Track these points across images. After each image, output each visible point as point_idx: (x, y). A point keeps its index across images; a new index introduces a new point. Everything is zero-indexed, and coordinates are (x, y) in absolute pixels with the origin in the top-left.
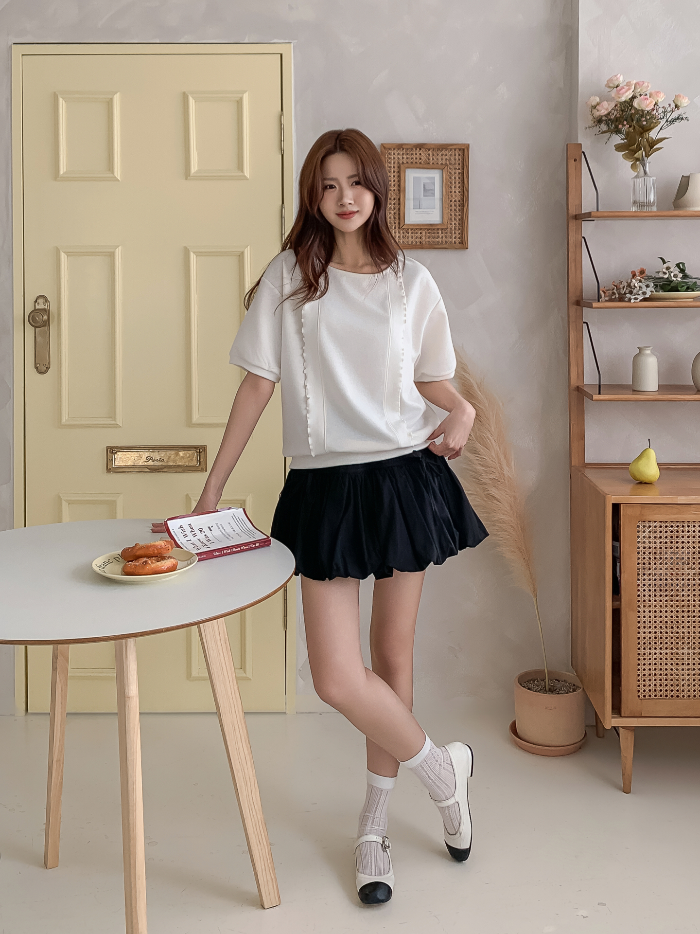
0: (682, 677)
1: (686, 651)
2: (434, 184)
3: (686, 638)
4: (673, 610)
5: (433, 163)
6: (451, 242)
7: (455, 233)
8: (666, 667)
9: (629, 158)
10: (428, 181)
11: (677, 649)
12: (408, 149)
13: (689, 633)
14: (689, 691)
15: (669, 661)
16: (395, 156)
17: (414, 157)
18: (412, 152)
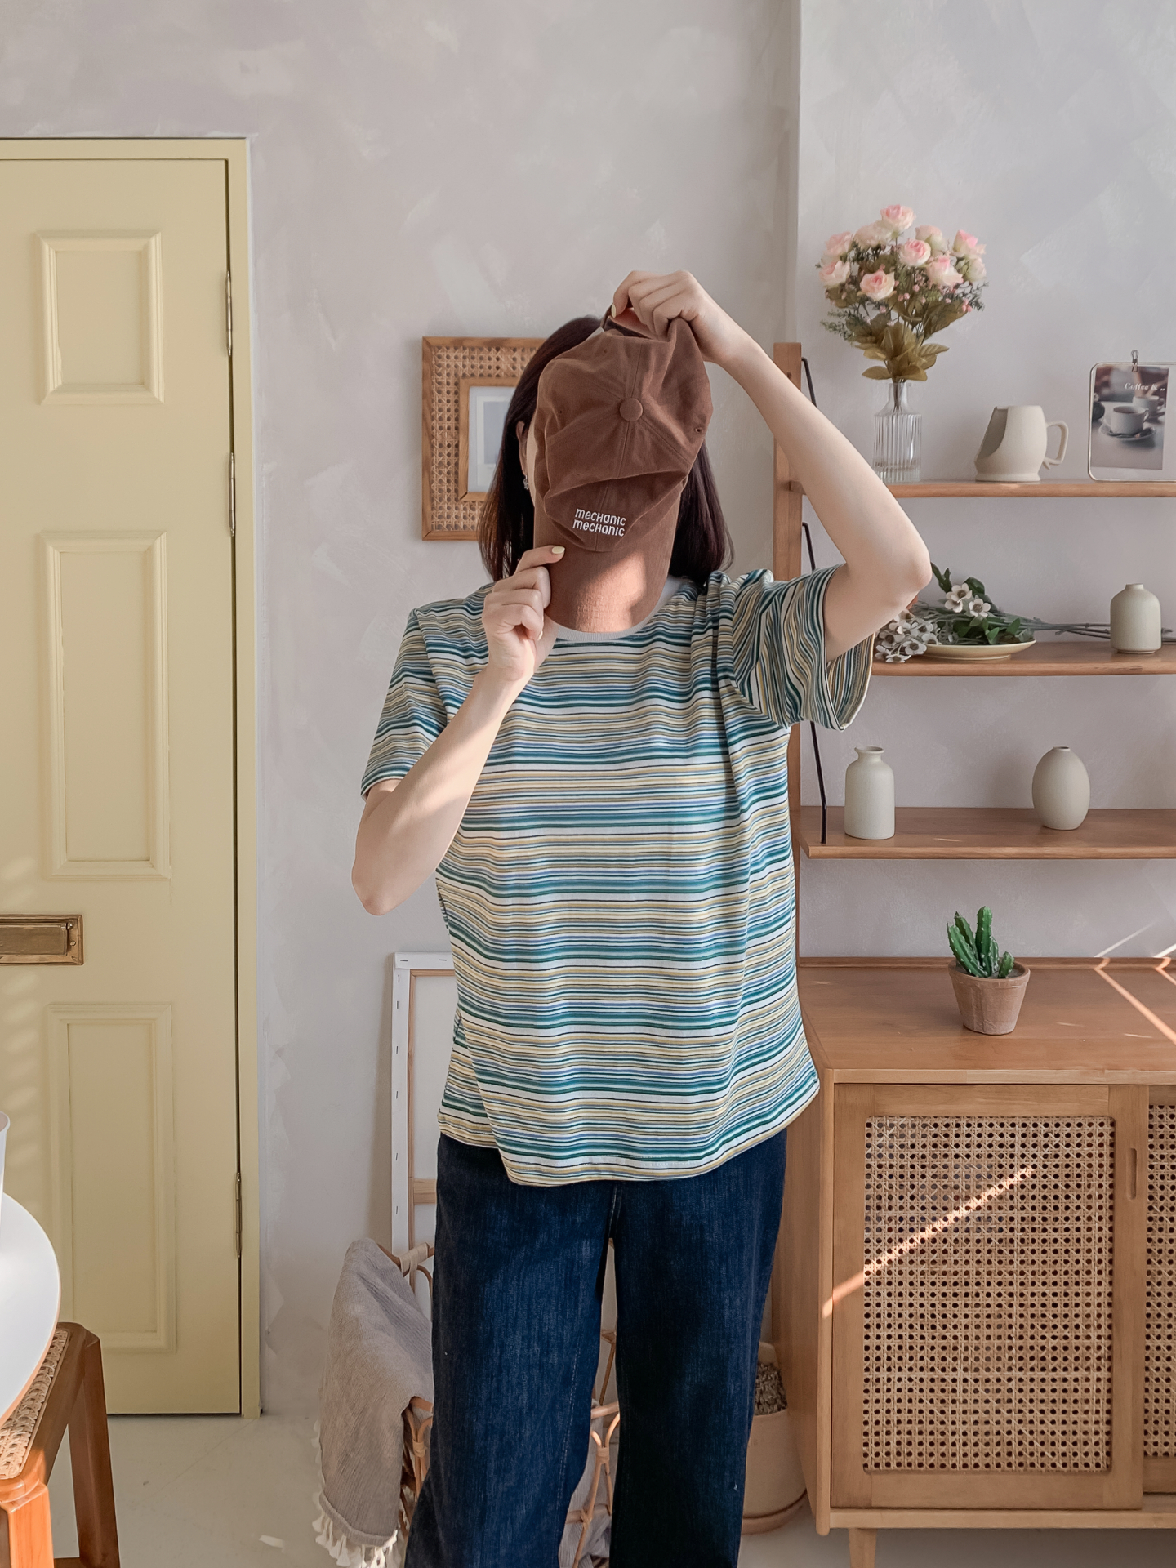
0: (951, 1428)
1: (960, 1374)
3: (961, 1349)
4: (936, 1292)
8: (921, 1406)
11: (943, 1370)
12: (473, 349)
13: (966, 1338)
14: (965, 1455)
15: (927, 1396)
16: (449, 362)
17: (486, 364)
18: (481, 355)
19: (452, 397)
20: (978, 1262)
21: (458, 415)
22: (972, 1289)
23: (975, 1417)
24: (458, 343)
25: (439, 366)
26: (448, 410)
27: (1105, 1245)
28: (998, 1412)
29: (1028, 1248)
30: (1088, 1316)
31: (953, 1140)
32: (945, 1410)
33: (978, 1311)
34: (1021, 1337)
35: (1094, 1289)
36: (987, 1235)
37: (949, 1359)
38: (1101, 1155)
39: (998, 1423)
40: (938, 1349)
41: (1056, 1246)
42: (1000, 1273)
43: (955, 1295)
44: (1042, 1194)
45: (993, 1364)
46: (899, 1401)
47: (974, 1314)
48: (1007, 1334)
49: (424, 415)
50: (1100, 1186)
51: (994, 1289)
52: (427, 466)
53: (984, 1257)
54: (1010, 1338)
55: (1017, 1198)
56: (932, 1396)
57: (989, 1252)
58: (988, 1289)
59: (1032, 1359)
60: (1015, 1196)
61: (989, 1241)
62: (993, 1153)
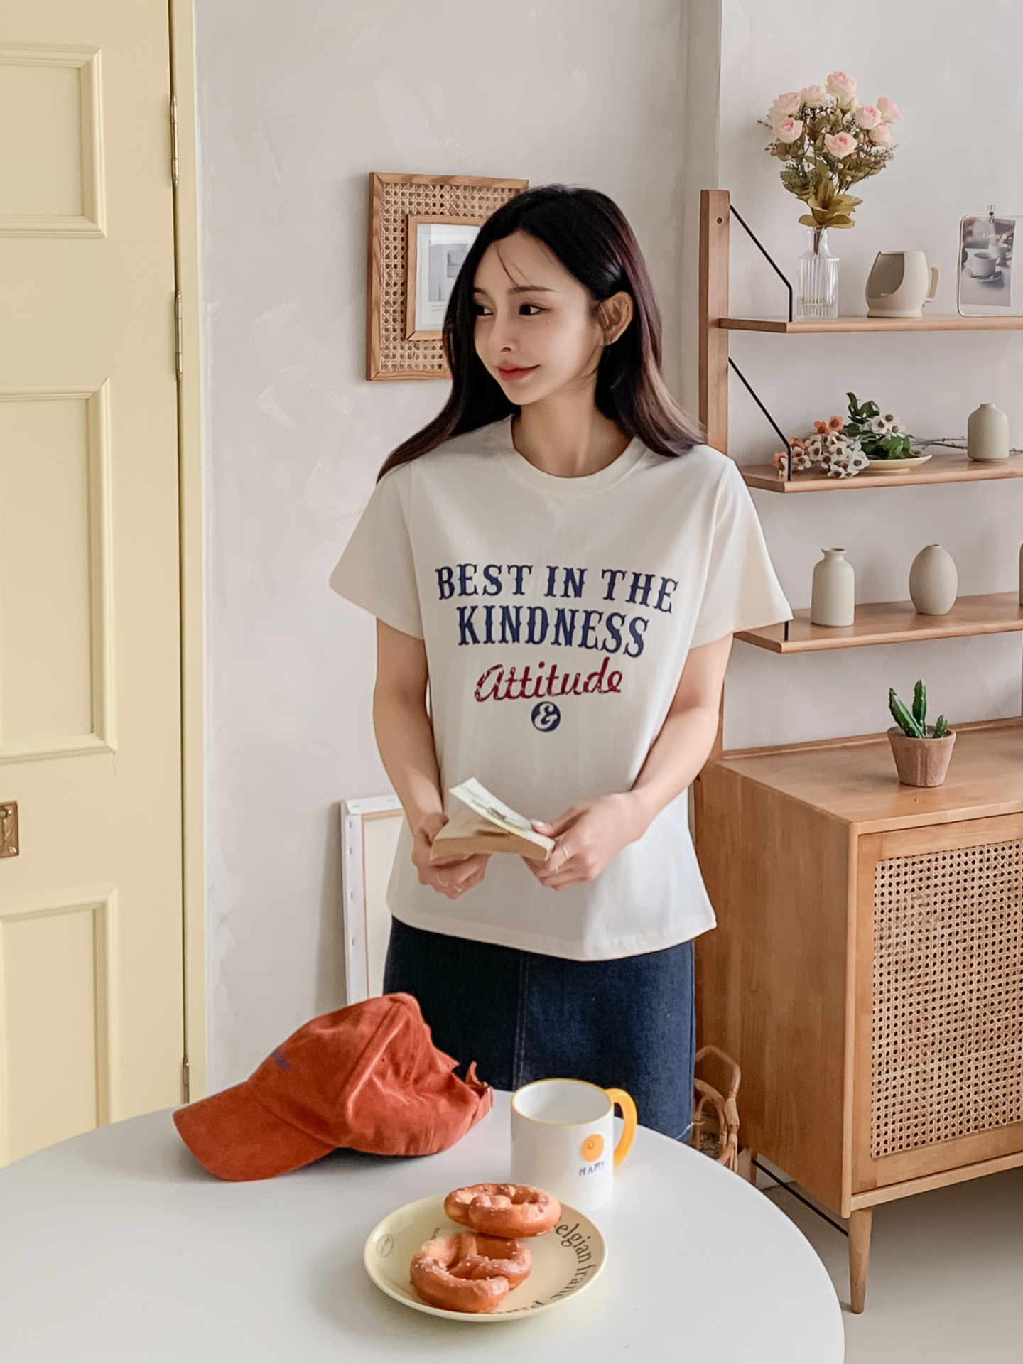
0: (930, 1109)
3: (937, 1043)
5: (465, 215)
8: (909, 1097)
10: (455, 248)
11: (925, 1063)
15: (913, 1087)
17: (431, 202)
18: (427, 192)
19: (399, 235)
21: (406, 253)
22: (945, 992)
23: (946, 1097)
24: (408, 180)
25: (388, 202)
26: (395, 248)
36: (956, 946)
39: (961, 1097)
42: (964, 975)
43: (934, 1000)
45: (958, 1051)
48: (968, 1024)
51: (960, 990)
52: (377, 305)
53: (953, 964)
56: (917, 1086)
57: (957, 959)
58: (956, 991)
59: (984, 1040)
60: (975, 912)
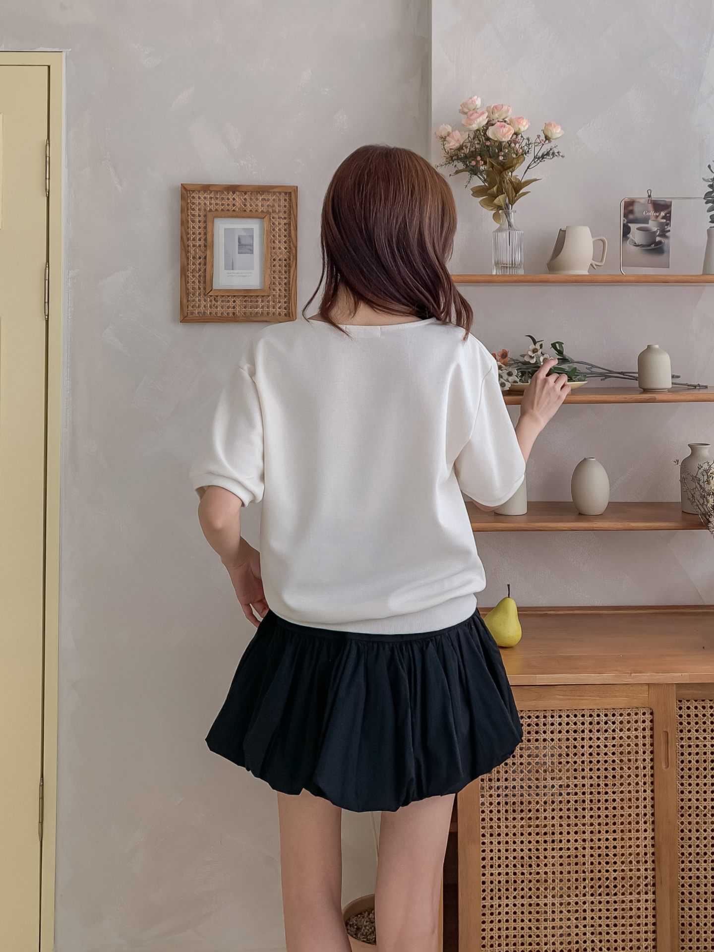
0: (544, 940)
1: (549, 900)
2: (252, 237)
3: (550, 881)
5: (251, 211)
6: (274, 313)
7: (279, 302)
9: (488, 205)
10: (243, 233)
12: (216, 192)
13: (554, 873)
16: (200, 201)
17: (226, 202)
18: (222, 196)
19: (202, 225)
20: (561, 817)
21: (206, 237)
22: (557, 837)
23: (561, 931)
24: (206, 188)
25: (193, 204)
26: (200, 234)
27: (649, 802)
28: (577, 927)
29: (595, 807)
30: (638, 854)
31: (542, 728)
32: (539, 926)
33: (561, 853)
34: (592, 871)
35: (642, 835)
36: (567, 798)
37: (542, 889)
38: (644, 737)
39: (577, 935)
40: (534, 882)
41: (615, 804)
42: (576, 825)
43: (545, 842)
44: (604, 767)
45: (573, 892)
46: (507, 921)
47: (559, 855)
48: (582, 869)
49: (182, 237)
50: (644, 760)
51: (572, 837)
52: (184, 272)
53: (565, 813)
54: (584, 872)
55: (587, 770)
56: (530, 917)
57: (569, 810)
58: (569, 837)
59: (600, 887)
60: (586, 769)
61: (569, 802)
62: (570, 737)
